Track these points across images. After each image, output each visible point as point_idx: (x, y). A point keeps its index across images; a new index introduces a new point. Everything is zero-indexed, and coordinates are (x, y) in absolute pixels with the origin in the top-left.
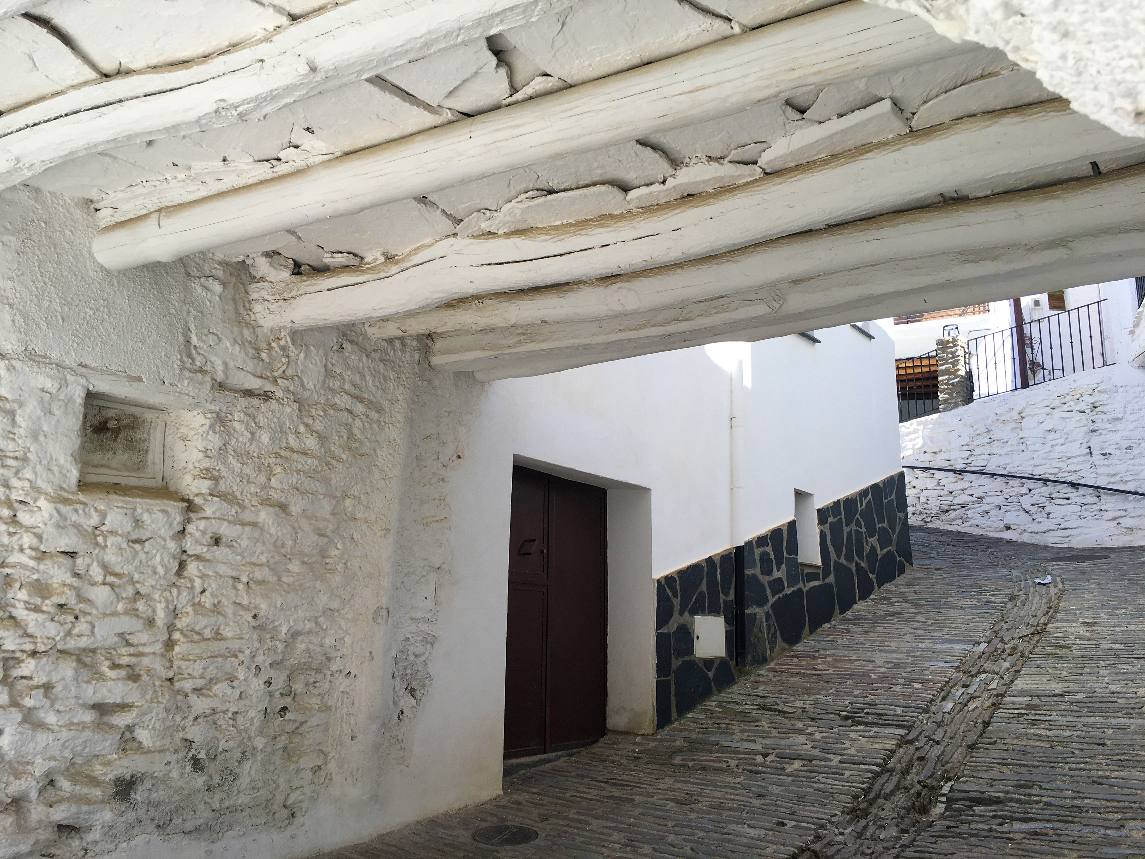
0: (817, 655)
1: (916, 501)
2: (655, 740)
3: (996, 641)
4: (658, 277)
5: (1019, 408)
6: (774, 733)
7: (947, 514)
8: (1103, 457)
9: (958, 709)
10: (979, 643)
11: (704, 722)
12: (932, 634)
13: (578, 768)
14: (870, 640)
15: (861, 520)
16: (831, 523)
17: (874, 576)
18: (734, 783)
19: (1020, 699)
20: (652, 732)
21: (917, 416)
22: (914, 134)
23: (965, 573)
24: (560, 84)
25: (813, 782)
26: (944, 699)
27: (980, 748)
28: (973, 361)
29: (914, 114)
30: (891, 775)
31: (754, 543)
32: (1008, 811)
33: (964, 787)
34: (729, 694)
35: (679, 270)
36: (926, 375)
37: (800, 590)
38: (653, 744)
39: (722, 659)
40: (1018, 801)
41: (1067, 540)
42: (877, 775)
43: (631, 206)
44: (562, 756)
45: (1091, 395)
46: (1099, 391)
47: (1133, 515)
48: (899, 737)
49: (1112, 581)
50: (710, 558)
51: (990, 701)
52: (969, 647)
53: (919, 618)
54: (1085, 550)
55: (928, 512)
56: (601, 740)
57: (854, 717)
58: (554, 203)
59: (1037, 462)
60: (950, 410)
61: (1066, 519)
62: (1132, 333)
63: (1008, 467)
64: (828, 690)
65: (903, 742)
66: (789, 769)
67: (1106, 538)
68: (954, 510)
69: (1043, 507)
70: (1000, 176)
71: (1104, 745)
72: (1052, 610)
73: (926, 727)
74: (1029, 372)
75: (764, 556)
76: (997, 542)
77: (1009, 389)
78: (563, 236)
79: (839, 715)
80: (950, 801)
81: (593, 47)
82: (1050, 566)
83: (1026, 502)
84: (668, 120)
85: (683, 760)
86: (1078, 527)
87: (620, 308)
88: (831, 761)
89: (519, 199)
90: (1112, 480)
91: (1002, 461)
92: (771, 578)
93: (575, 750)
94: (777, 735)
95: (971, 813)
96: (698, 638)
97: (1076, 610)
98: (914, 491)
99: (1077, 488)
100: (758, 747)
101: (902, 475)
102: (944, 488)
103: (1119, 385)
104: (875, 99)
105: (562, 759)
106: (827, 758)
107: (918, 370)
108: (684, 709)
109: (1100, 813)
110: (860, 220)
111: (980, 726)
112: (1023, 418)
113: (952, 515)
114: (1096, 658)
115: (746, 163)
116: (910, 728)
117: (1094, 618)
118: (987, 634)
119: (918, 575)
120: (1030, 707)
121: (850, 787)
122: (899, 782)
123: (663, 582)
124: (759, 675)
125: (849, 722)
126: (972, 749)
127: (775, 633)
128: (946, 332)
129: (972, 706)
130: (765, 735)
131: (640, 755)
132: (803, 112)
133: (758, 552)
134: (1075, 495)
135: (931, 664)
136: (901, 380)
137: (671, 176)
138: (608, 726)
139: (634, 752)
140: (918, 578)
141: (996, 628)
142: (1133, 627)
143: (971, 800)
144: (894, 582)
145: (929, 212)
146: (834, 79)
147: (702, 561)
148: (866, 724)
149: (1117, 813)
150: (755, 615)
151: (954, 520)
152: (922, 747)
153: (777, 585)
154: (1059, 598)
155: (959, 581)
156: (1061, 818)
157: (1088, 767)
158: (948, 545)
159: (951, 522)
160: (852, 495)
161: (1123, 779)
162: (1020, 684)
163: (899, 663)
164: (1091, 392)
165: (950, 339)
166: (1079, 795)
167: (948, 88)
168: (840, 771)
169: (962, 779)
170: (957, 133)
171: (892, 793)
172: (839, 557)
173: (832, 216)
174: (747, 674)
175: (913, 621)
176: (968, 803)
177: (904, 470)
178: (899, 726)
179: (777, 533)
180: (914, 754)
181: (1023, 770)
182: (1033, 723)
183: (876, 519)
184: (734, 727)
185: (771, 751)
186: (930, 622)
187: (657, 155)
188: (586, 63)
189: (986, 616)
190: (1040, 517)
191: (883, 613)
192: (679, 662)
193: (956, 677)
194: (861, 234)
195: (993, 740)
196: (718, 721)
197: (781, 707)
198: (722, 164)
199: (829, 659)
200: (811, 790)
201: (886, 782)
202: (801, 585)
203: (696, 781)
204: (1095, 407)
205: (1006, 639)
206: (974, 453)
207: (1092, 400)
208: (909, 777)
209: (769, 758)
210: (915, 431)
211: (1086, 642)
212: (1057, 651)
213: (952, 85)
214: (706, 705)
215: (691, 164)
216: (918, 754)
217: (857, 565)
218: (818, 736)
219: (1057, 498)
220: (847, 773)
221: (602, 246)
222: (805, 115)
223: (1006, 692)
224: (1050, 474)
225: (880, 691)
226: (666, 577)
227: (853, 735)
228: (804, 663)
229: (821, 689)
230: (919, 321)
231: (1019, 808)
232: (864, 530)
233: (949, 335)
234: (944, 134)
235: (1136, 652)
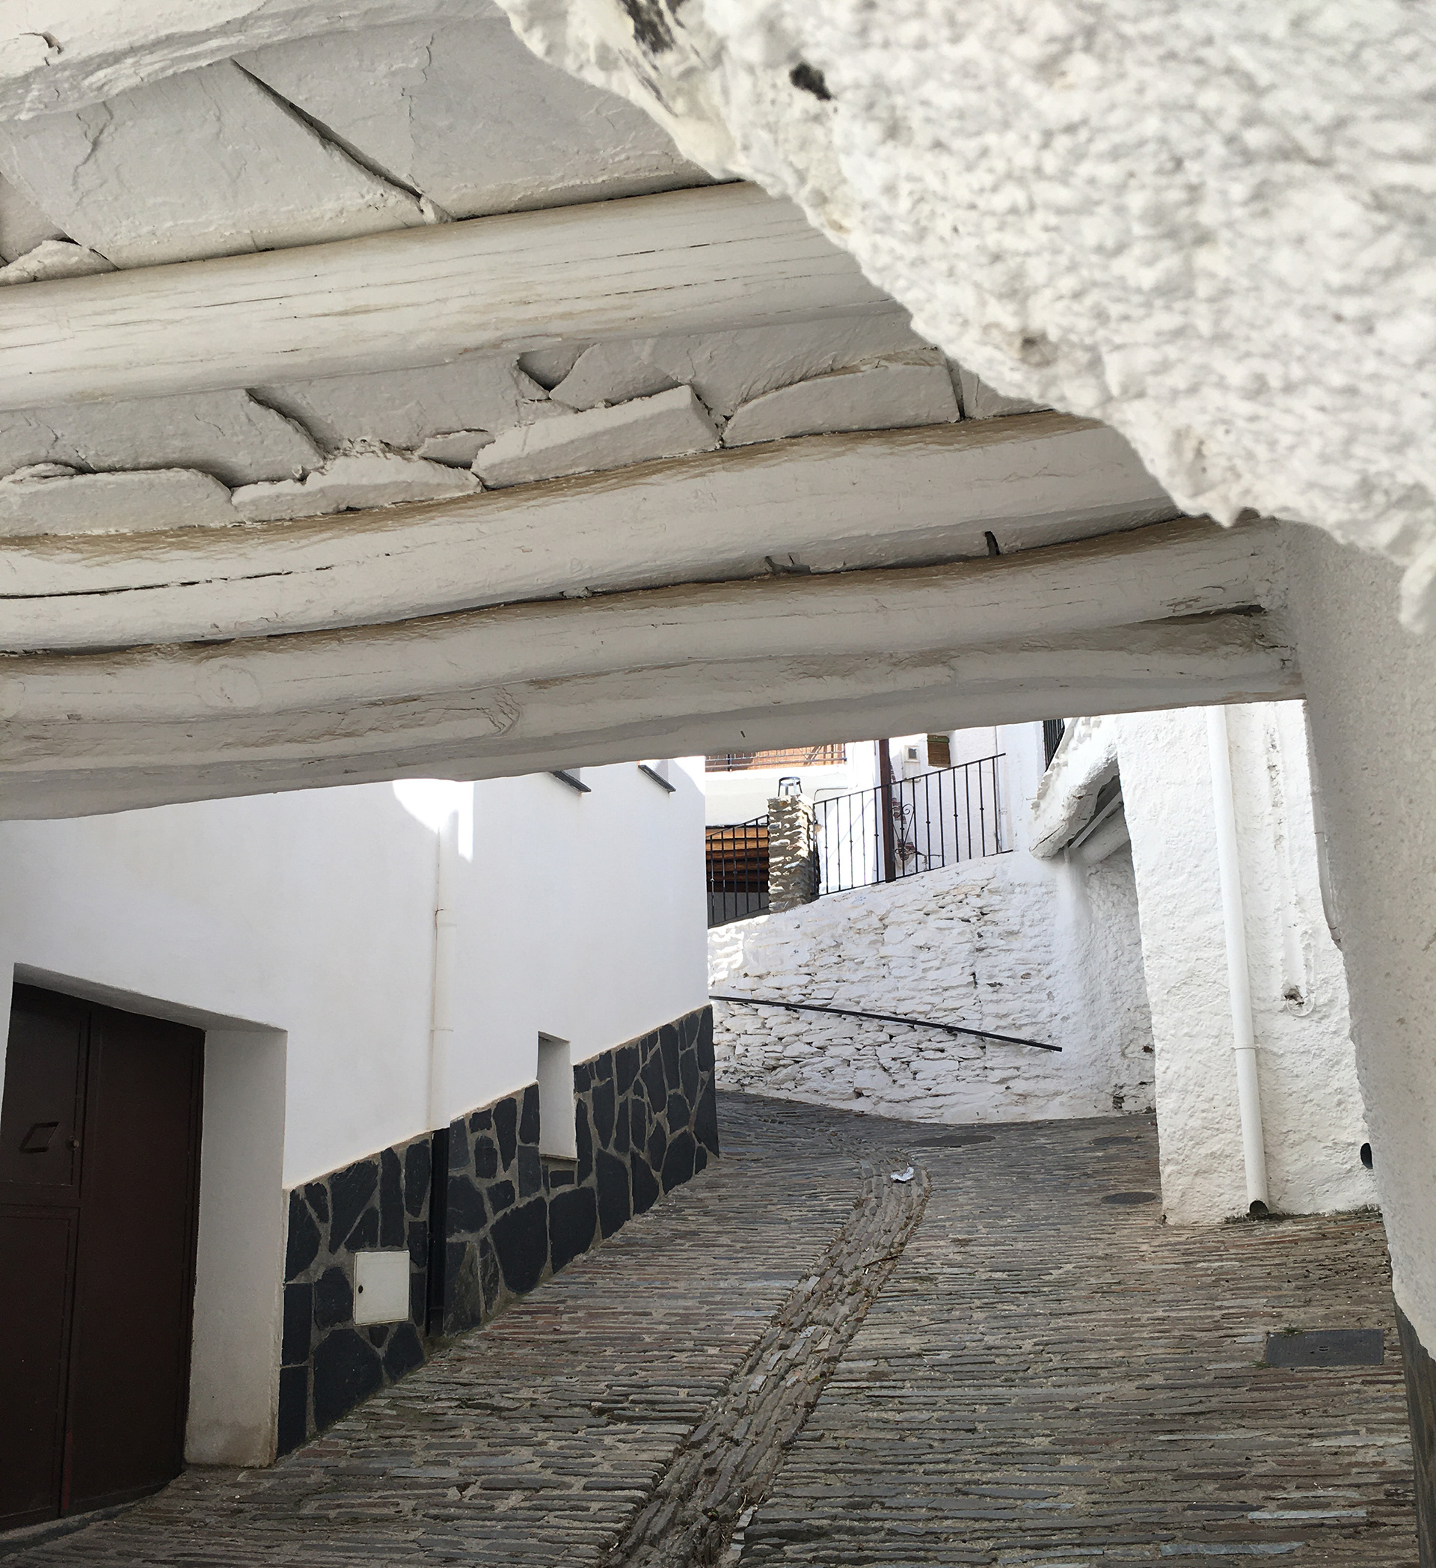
0: (561, 1307)
1: (729, 1052)
2: (273, 1475)
3: (833, 1272)
4: (297, 653)
5: (881, 912)
6: (482, 1446)
7: (774, 1072)
8: (991, 989)
9: (770, 1385)
10: (807, 1277)
11: (363, 1436)
12: (741, 1265)
13: (123, 1539)
14: (645, 1280)
15: (643, 1084)
16: (594, 1090)
17: (659, 1174)
18: (406, 1541)
19: (862, 1364)
20: (267, 1462)
21: (737, 917)
22: (727, 452)
23: (793, 1166)
24: (93, 261)
25: (539, 1527)
26: (751, 1371)
27: (798, 1448)
28: (821, 835)
29: (727, 418)
30: (663, 1503)
31: (467, 1124)
32: (833, 1549)
33: (773, 1514)
34: (411, 1383)
35: (334, 644)
36: (753, 854)
37: (541, 1200)
38: (267, 1484)
39: (401, 1324)
40: (851, 1531)
41: (938, 1112)
42: (641, 1505)
43: (241, 517)
44: (93, 1520)
45: (978, 896)
46: (990, 891)
47: (1026, 1075)
48: (680, 1438)
49: (995, 1174)
50: (390, 1149)
51: (819, 1369)
52: (792, 1284)
53: (724, 1240)
54: (961, 1127)
55: (747, 1069)
56: (173, 1483)
57: (611, 1410)
58: (88, 492)
59: (902, 994)
60: (785, 911)
61: (938, 1081)
62: (1036, 806)
63: (863, 1001)
64: (574, 1367)
65: (686, 1445)
66: (502, 1507)
67: (990, 1110)
68: (784, 1066)
69: (908, 1063)
70: (854, 538)
71: (973, 1431)
72: (913, 1220)
73: (721, 1418)
74: (897, 856)
75: (484, 1146)
76: (842, 1117)
77: (870, 881)
78: (107, 558)
79: (589, 1407)
80: (750, 1539)
81: (159, 200)
82: (913, 1153)
83: (885, 1054)
84: (301, 359)
85: (320, 1507)
86: (954, 1094)
87: (221, 703)
88: (570, 1487)
89: (17, 476)
90: (1002, 1023)
91: (855, 991)
92: (492, 1182)
93: (120, 1507)
94: (486, 1449)
95: (780, 1556)
96: (361, 1289)
97: (944, 1220)
98: (728, 1037)
99: (955, 1035)
100: (451, 1473)
101: (708, 1011)
102: (772, 1033)
103: (1017, 883)
104: (667, 383)
105: (94, 1525)
106: (564, 1483)
107: (740, 846)
108: (327, 1416)
109: (965, 1542)
110: (644, 589)
111: (801, 1411)
112: (885, 927)
113: (782, 1073)
114: (968, 1294)
115: (452, 465)
116: (696, 1422)
117: (969, 1233)
118: (820, 1262)
119: (725, 1171)
120: (875, 1376)
121: (597, 1529)
122: (674, 1514)
123: (302, 1195)
124: (465, 1348)
125: (604, 1418)
126: (788, 1449)
127: (496, 1274)
128: (783, 789)
129: (791, 1379)
130: (466, 1451)
131: (242, 1506)
132: (548, 387)
133: (472, 1138)
134: (951, 1045)
135: (736, 1313)
136: (713, 860)
137: (316, 470)
138: (187, 1457)
139: (232, 1499)
140: (725, 1176)
141: (833, 1253)
142: (1020, 1245)
143: (780, 1534)
144: (690, 1182)
145: (749, 586)
146: (595, 331)
147: (374, 1156)
148: (631, 1420)
149: (988, 1538)
150: (463, 1245)
151: (783, 1082)
152: (713, 1452)
153: (502, 1194)
154: (923, 1204)
155: (784, 1178)
156: (908, 1554)
157: (951, 1467)
158: (773, 1122)
159: (779, 1085)
160: (630, 1042)
161: (998, 1483)
162: (863, 1340)
163: (687, 1316)
164: (978, 891)
165: (789, 799)
166: (937, 1513)
167: (781, 382)
168: (584, 1504)
169: (770, 1501)
170: (791, 460)
171: (663, 1533)
172: (605, 1144)
173: (594, 575)
174: (445, 1346)
175: (714, 1246)
176: (776, 1540)
177: (713, 1002)
178: (680, 1420)
179: (506, 1106)
180: (700, 1465)
181: (859, 1479)
182: (876, 1402)
183: (666, 1082)
184: (414, 1442)
185: (473, 1478)
186: (738, 1246)
187: (289, 428)
188: (145, 230)
189: (820, 1233)
190: (904, 1078)
191: (669, 1234)
192: (325, 1335)
193: (772, 1334)
194: (644, 611)
195: (819, 1433)
196: (388, 1433)
197: (498, 1401)
198: (408, 460)
199: (580, 1314)
200: (534, 1541)
201: (655, 1515)
202: (541, 1192)
203: (339, 1544)
204: (983, 914)
205: (846, 1270)
206: (816, 978)
207: (979, 902)
208: (690, 1505)
209: (469, 1492)
210: (734, 941)
211: (956, 1270)
212: (916, 1286)
213: (786, 378)
214: (372, 1406)
215: (354, 453)
216: (706, 1465)
217: (634, 1157)
218: (553, 1446)
219: (927, 1049)
220: (595, 1506)
221: (184, 584)
222: (552, 394)
223: (841, 1355)
224: (920, 1013)
225: (655, 1363)
226: (308, 1187)
227: (608, 1440)
228: (540, 1322)
229: (562, 1366)
230: (745, 768)
231: (850, 1542)
232: (646, 1099)
233: (787, 793)
234: (771, 458)
235: (1023, 1283)
